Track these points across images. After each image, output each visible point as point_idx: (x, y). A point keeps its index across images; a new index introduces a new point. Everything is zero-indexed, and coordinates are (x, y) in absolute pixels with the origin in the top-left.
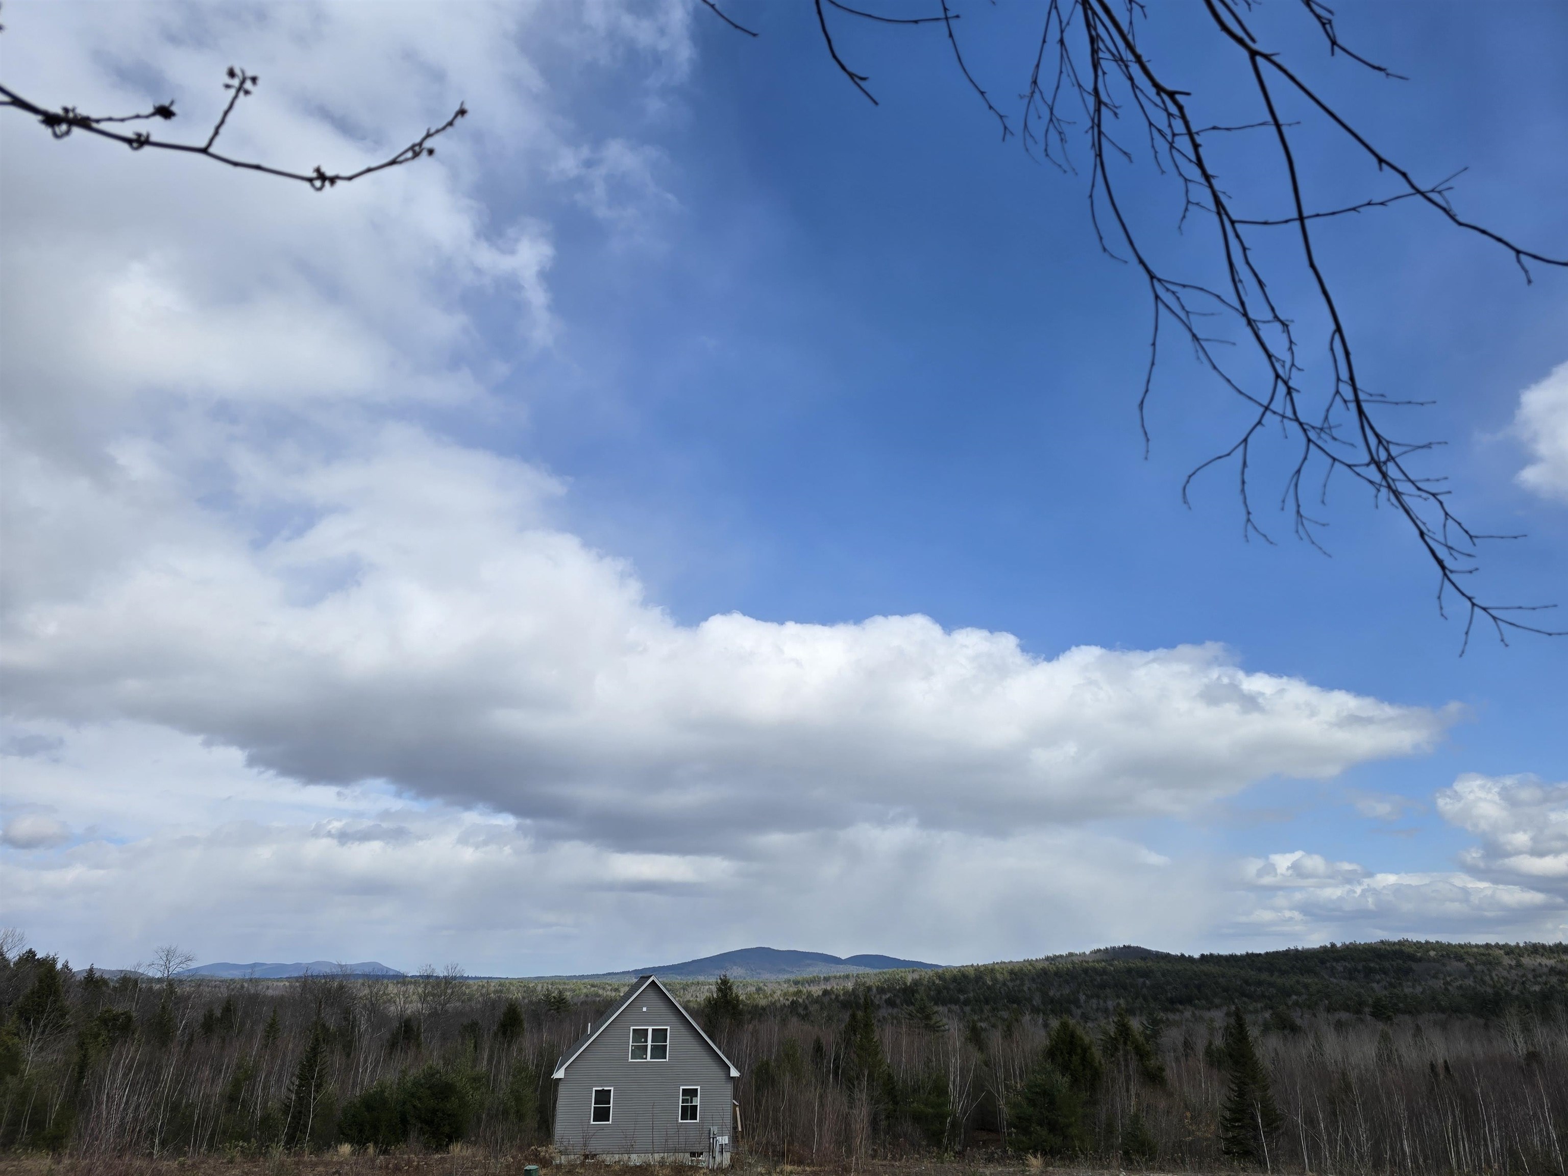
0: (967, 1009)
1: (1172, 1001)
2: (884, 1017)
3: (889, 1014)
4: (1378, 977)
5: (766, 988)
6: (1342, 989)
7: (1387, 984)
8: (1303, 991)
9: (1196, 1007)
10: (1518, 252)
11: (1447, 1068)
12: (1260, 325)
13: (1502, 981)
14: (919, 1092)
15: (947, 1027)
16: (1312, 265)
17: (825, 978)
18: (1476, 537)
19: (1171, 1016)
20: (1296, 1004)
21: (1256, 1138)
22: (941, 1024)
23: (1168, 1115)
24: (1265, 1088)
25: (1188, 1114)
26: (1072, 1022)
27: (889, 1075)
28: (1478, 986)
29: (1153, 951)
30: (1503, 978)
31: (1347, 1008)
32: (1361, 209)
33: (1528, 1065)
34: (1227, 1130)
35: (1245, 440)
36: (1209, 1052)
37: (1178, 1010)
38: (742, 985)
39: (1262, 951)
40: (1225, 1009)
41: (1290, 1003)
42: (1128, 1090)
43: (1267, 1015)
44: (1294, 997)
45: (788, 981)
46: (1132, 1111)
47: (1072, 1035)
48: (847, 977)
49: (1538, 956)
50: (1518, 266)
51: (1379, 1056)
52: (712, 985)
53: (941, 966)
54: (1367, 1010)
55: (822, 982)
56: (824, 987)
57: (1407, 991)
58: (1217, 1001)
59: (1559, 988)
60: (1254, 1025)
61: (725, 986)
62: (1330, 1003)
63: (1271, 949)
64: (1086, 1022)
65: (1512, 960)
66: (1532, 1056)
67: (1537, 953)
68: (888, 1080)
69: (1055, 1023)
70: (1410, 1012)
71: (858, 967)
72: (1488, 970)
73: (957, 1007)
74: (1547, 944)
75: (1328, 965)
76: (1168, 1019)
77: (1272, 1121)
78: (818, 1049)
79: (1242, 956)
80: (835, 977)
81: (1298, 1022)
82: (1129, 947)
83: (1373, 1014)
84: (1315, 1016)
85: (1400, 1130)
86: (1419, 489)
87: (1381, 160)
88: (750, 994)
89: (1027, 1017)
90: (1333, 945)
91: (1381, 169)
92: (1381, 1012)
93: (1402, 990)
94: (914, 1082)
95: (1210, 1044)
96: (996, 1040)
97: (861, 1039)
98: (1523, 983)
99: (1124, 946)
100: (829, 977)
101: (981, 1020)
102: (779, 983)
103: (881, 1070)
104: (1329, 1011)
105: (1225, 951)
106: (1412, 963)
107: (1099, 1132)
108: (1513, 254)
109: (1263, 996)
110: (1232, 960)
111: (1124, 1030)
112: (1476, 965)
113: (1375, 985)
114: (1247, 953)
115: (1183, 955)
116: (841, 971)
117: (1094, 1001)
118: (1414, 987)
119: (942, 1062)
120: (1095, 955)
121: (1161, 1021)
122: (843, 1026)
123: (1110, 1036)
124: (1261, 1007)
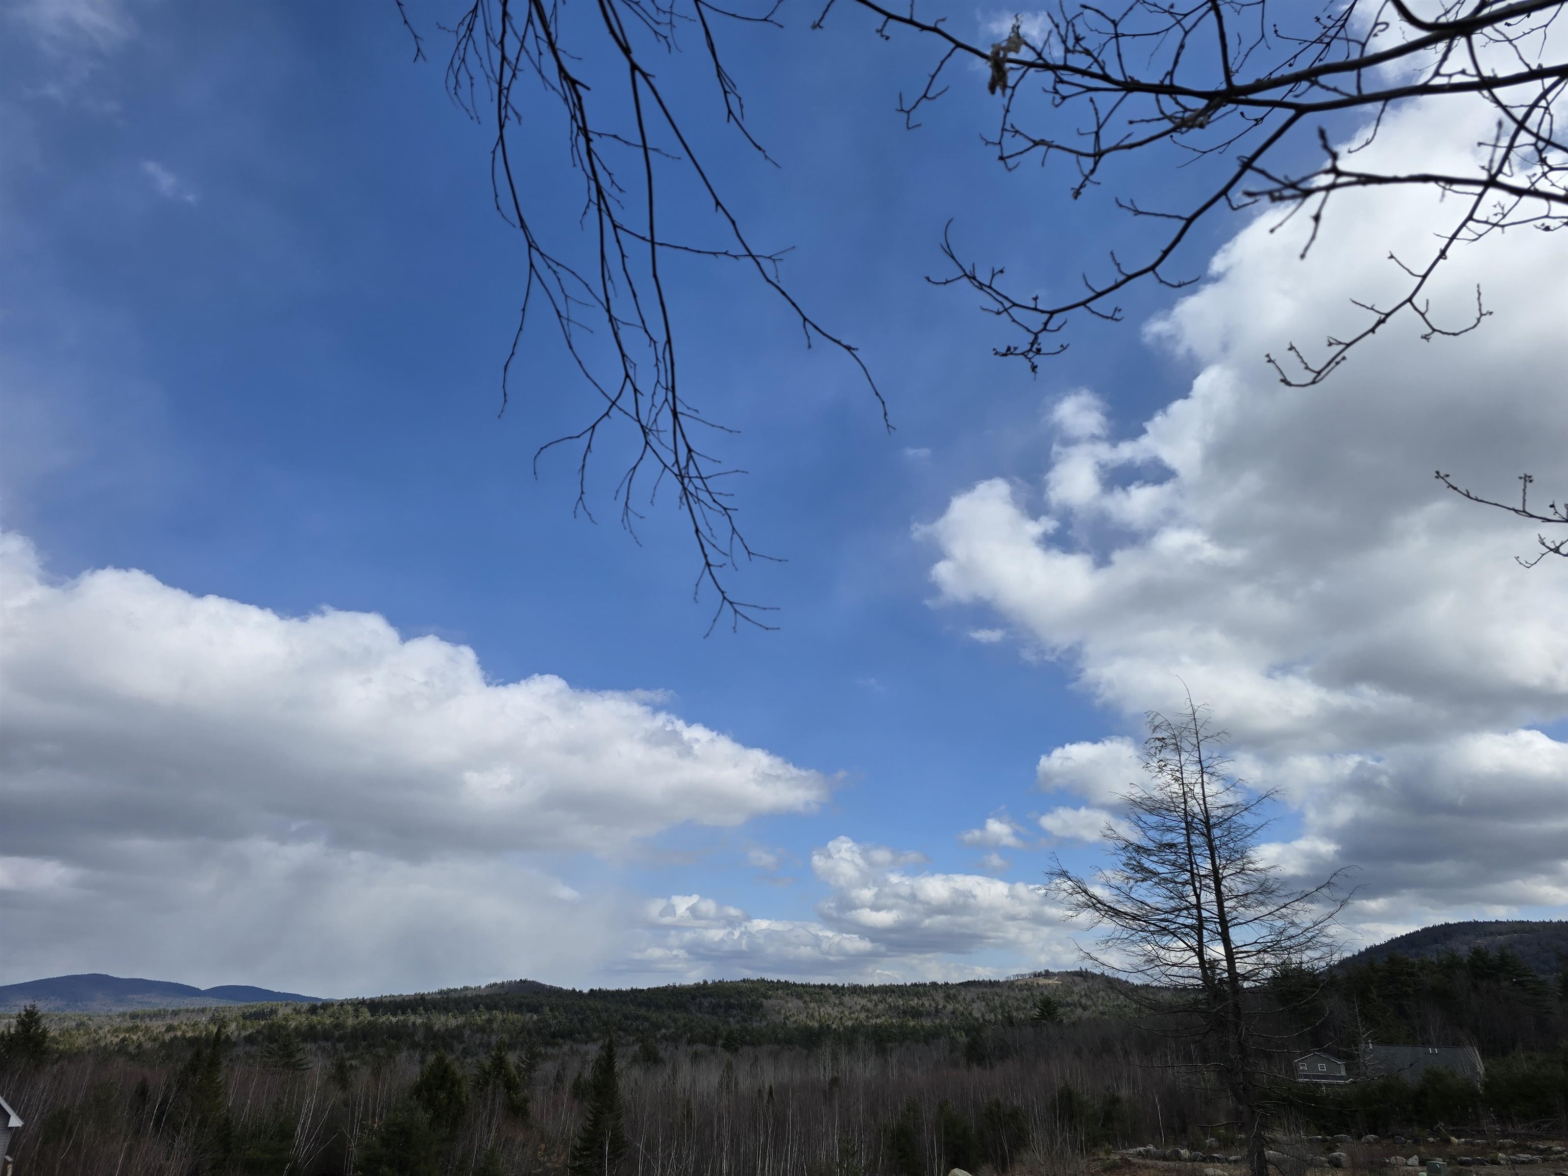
0: (340, 1046)
1: (554, 1035)
2: (238, 1057)
3: (246, 1052)
4: (735, 1012)
5: (90, 1023)
6: (704, 1023)
7: (740, 1019)
8: (672, 1025)
9: (575, 1040)
10: (805, 319)
11: (771, 1093)
12: (620, 325)
13: (826, 1016)
14: (259, 1137)
15: (311, 1065)
16: (655, 276)
17: (173, 1011)
18: (753, 554)
19: (550, 1050)
20: (664, 1037)
21: (600, 1166)
22: (304, 1061)
23: (523, 1149)
24: (618, 1117)
25: (543, 1146)
26: (449, 1058)
27: (227, 1120)
28: (808, 1021)
29: (547, 986)
30: (828, 1014)
31: (704, 1041)
32: (719, 256)
33: (830, 1089)
34: (575, 1158)
35: (593, 427)
36: (576, 1085)
37: (558, 1044)
38: (57, 1018)
39: (644, 987)
40: (601, 1042)
41: (658, 1036)
42: (489, 1125)
43: (637, 1048)
44: (663, 1031)
45: (123, 1015)
46: (489, 1146)
47: (446, 1069)
48: (203, 1010)
49: (855, 995)
50: (803, 331)
51: (721, 1084)
52: (13, 1018)
53: (321, 1000)
54: (720, 1042)
55: (168, 1017)
56: (170, 1022)
57: (755, 1025)
58: (595, 1035)
59: (865, 1023)
60: (624, 1057)
61: (30, 1019)
62: (691, 1035)
63: (653, 985)
64: (465, 1058)
65: (837, 999)
66: (835, 1081)
67: (855, 993)
68: (224, 1125)
69: (431, 1058)
70: (753, 1044)
71: (219, 1000)
72: (819, 1007)
73: (329, 1043)
74: (863, 986)
75: (698, 1000)
76: (546, 1053)
77: (618, 1145)
78: (142, 1093)
79: (626, 991)
80: (187, 1011)
81: (662, 1054)
82: (525, 981)
83: (724, 1046)
84: (677, 1049)
85: (722, 1150)
86: (714, 501)
87: (718, 203)
88: (67, 1030)
89: (405, 1054)
90: (705, 982)
91: (717, 210)
92: (732, 1044)
93: (752, 1024)
94: (256, 1126)
95: (580, 1076)
96: (362, 1078)
97: (201, 1080)
98: (841, 1018)
99: (521, 980)
100: (180, 1010)
101: (352, 1058)
102: (110, 1018)
103: (218, 1115)
104: (689, 1044)
105: (612, 987)
106: (763, 1000)
107: (451, 1169)
108: (802, 319)
109: (637, 1029)
110: (618, 995)
111: (499, 1063)
112: (811, 1002)
113: (731, 1020)
114: (632, 989)
115: (574, 990)
116: (196, 1003)
117: (479, 1035)
118: (761, 1021)
119: (294, 1103)
120: (489, 989)
121: (540, 1054)
122: (180, 1066)
123: (485, 1070)
124: (633, 1040)
